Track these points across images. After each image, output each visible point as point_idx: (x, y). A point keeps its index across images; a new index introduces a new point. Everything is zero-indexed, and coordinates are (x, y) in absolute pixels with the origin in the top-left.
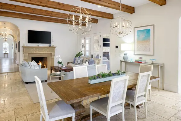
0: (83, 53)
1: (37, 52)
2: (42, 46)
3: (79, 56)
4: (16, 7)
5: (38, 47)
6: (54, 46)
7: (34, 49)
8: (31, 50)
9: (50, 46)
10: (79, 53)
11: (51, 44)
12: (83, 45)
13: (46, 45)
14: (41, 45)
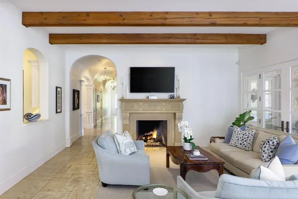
0: (254, 114)
1: (146, 110)
2: (155, 98)
3: (242, 123)
4: (88, 16)
5: (147, 100)
6: (182, 97)
7: (141, 104)
8: (136, 106)
9: (172, 97)
10: (242, 116)
11: (175, 94)
12: (253, 94)
13: (165, 96)
14: (154, 96)
